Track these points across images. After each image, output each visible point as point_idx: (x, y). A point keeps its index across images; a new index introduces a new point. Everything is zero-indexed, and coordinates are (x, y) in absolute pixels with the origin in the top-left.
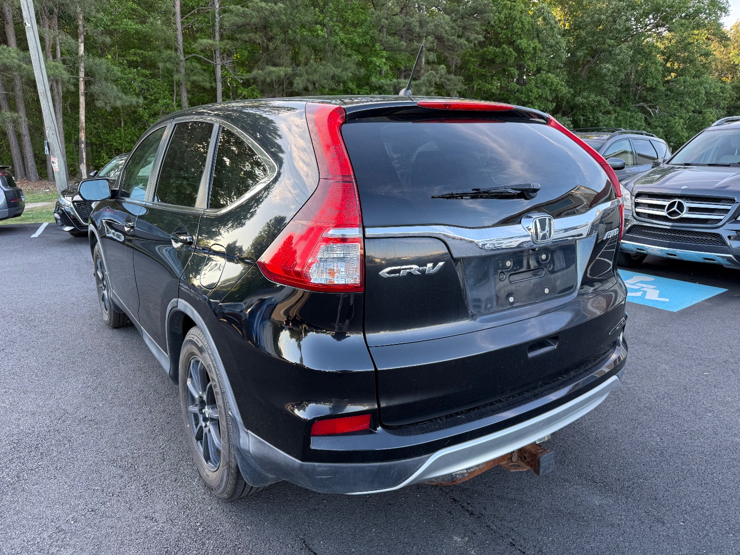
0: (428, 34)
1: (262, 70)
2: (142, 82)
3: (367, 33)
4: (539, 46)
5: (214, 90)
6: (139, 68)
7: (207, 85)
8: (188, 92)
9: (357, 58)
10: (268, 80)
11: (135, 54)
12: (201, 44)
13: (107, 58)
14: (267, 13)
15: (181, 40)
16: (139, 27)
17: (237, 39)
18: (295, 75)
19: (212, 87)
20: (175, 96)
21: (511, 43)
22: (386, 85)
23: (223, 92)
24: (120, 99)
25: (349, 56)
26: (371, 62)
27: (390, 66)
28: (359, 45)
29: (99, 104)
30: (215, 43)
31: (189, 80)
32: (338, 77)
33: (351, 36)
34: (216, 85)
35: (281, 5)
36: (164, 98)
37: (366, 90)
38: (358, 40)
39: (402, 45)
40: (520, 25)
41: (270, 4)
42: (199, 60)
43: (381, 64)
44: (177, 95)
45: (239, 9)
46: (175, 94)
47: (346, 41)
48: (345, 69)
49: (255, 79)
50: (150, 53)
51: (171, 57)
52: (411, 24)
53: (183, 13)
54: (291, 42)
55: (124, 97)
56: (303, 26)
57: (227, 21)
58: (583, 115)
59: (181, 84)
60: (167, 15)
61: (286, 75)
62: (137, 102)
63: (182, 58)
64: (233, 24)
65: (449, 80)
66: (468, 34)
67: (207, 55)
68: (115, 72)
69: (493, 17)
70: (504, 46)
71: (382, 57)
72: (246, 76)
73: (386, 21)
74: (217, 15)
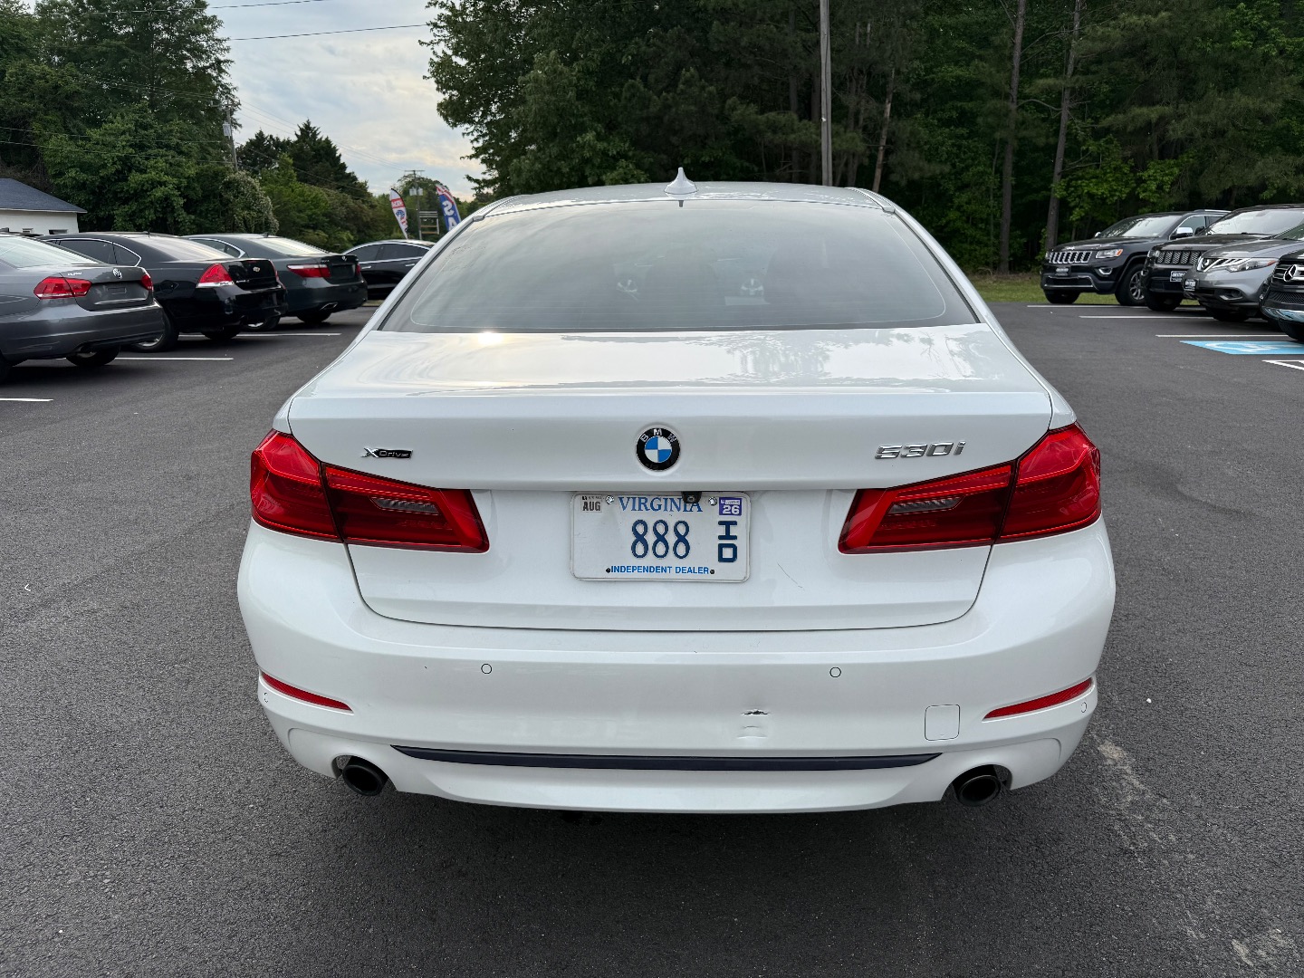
1: (1125, 112)
2: (953, 145)
5: (1053, 147)
6: (952, 127)
8: (1015, 153)
11: (951, 109)
13: (915, 119)
14: (1139, 30)
15: (1016, 82)
16: (958, 72)
17: (1094, 73)
18: (1174, 117)
19: (1049, 144)
20: (995, 160)
23: (1064, 150)
24: (921, 170)
31: (1018, 137)
34: (1057, 139)
41: (1145, 17)
44: (998, 160)
46: (996, 156)
49: (1109, 129)
50: (970, 105)
51: (997, 108)
55: (926, 166)
59: (1007, 143)
60: (1001, 50)
61: (1160, 117)
62: (943, 172)
63: (1013, 107)
67: (1051, 97)
68: (921, 135)
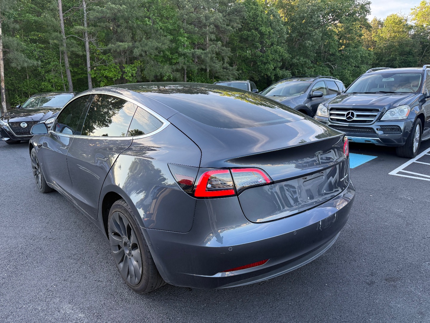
0: (210, 24)
1: (114, 44)
2: (40, 52)
3: (175, 23)
4: (272, 31)
5: (85, 56)
6: (37, 43)
7: (81, 53)
8: (69, 57)
9: (170, 37)
10: (118, 50)
11: (34, 35)
12: (76, 29)
13: (17, 37)
14: (116, 11)
15: (63, 27)
16: (36, 18)
17: (98, 26)
18: (134, 47)
19: (83, 54)
21: (256, 29)
22: (188, 53)
23: (90, 58)
24: (27, 62)
25: (165, 36)
26: (178, 40)
27: (189, 42)
28: (171, 30)
29: (13, 65)
30: (85, 28)
31: (69, 51)
32: (160, 48)
33: (166, 25)
34: (86, 53)
35: (124, 6)
36: (54, 61)
37: (176, 55)
38: (170, 27)
39: (196, 30)
40: (261, 19)
41: (117, 6)
42: (75, 38)
43: (184, 41)
44: (62, 60)
45: (99, 8)
47: (163, 28)
48: (164, 44)
49: (110, 50)
50: (44, 34)
51: (57, 37)
52: (200, 18)
53: (64, 11)
54: (131, 28)
55: (29, 61)
56: (137, 19)
57: (92, 16)
58: (297, 69)
59: (64, 53)
60: (54, 11)
61: (128, 48)
62: (37, 64)
63: (64, 37)
64: (95, 17)
65: (223, 50)
66: (232, 24)
67: (79, 35)
68: (23, 45)
69: (246, 15)
70: (253, 31)
71: (184, 37)
72: (105, 48)
73: (186, 16)
74: (85, 12)
